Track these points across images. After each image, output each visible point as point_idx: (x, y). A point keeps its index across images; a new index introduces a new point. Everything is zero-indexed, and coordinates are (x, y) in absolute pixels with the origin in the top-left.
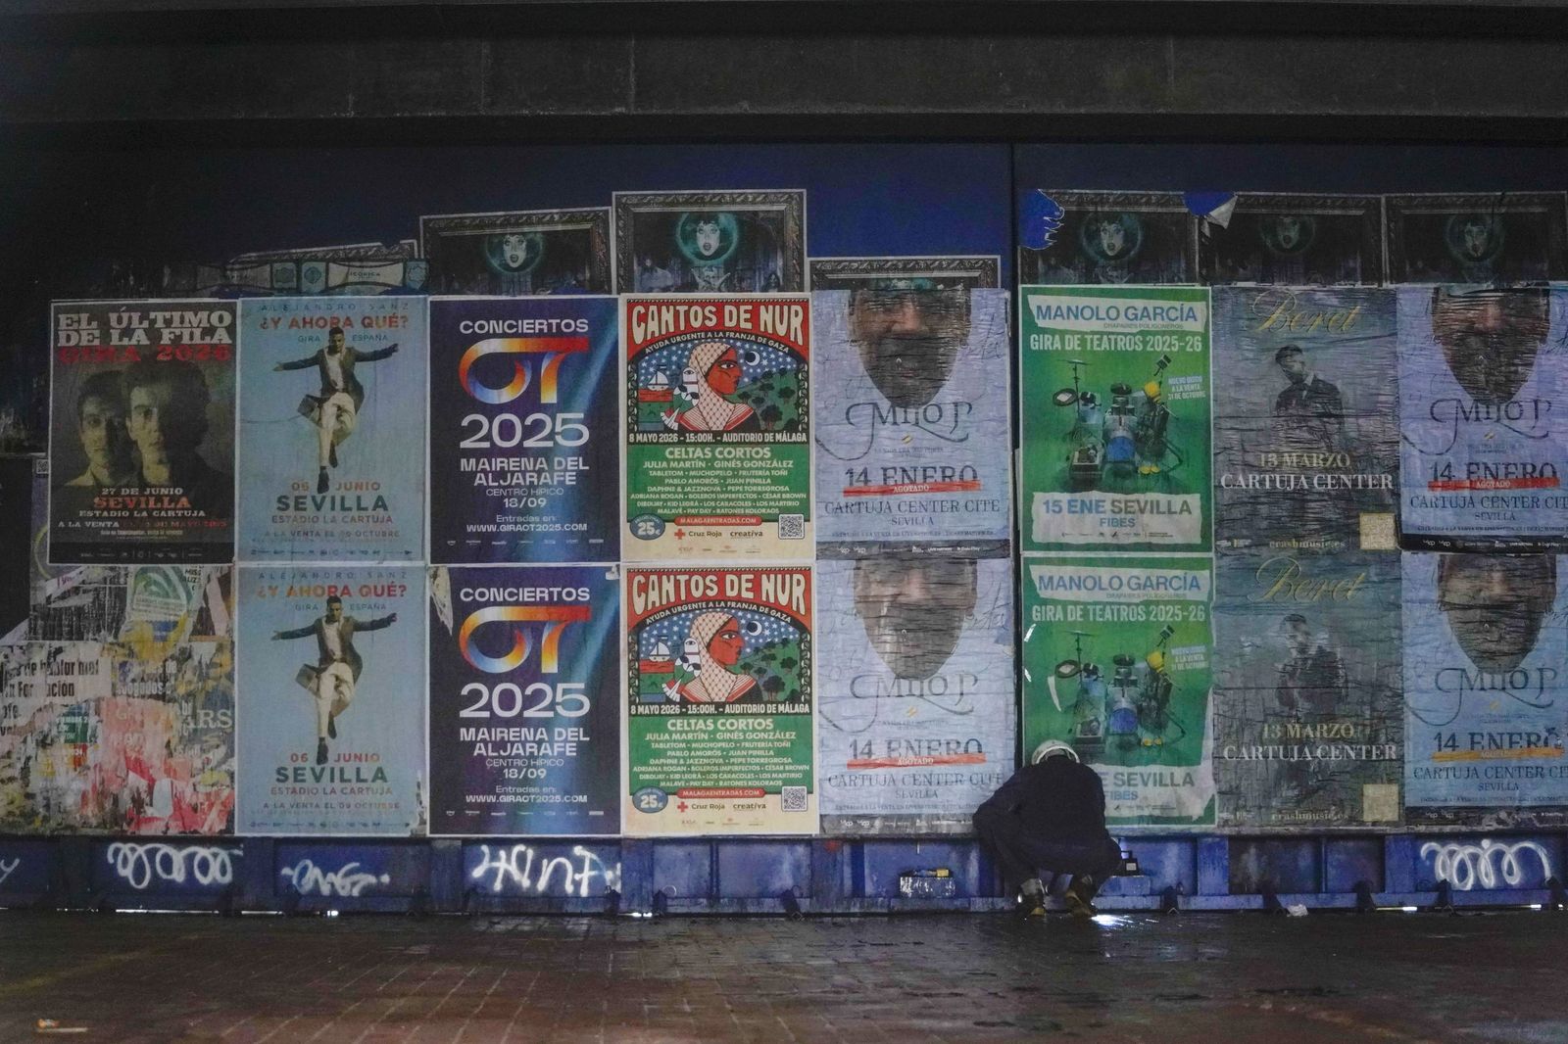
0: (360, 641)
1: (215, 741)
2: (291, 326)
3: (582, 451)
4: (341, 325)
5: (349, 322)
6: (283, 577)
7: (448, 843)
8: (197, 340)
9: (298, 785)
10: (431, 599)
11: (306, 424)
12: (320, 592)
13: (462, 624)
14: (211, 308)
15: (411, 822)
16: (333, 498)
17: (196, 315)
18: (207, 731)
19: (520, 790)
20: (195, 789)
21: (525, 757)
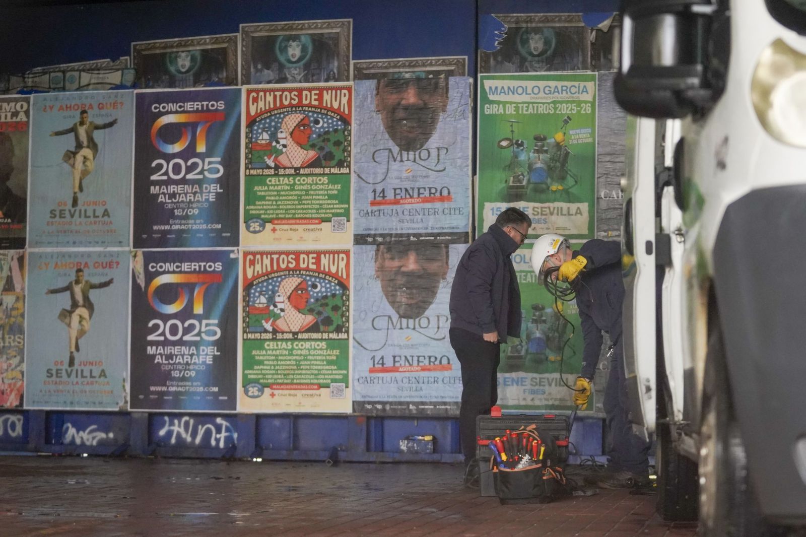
0: (93, 295)
1: (14, 353)
2: (59, 110)
3: (219, 181)
4: (86, 108)
5: (91, 106)
6: (52, 257)
7: (140, 415)
8: (9, 119)
9: (58, 380)
10: (133, 270)
11: (66, 166)
12: (72, 266)
13: (150, 283)
14: (16, 100)
15: (119, 402)
16: (80, 211)
17: (8, 105)
18: (10, 347)
19: (180, 384)
20: (3, 381)
21: (183, 364)
